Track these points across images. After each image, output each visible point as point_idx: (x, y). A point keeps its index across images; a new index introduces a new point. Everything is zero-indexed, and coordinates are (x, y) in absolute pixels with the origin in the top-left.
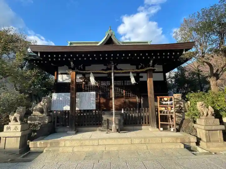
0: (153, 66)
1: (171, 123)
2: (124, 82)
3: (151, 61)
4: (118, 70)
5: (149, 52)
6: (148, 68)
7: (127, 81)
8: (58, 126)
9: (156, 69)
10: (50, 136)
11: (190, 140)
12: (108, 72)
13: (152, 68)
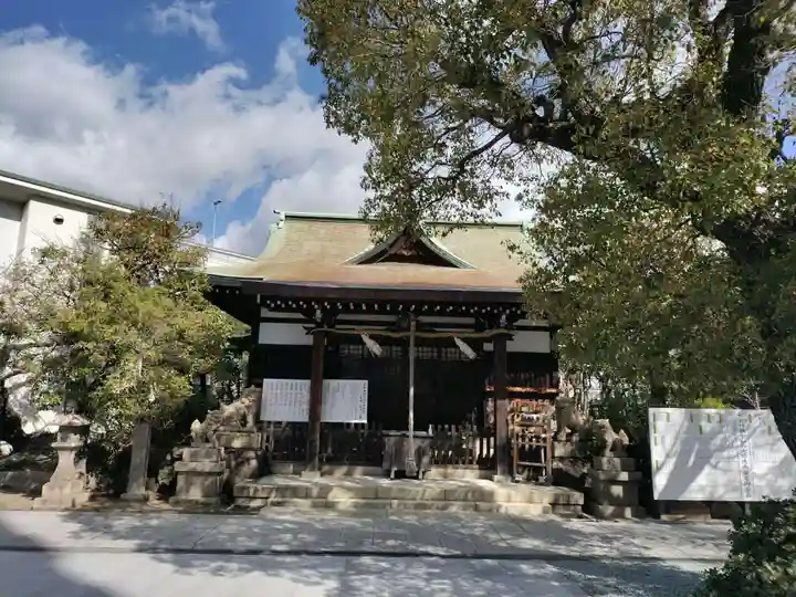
1: (543, 465)
2: (439, 353)
3: (504, 317)
5: (495, 305)
6: (495, 332)
7: (449, 350)
8: (276, 458)
11: (569, 500)
13: (505, 331)
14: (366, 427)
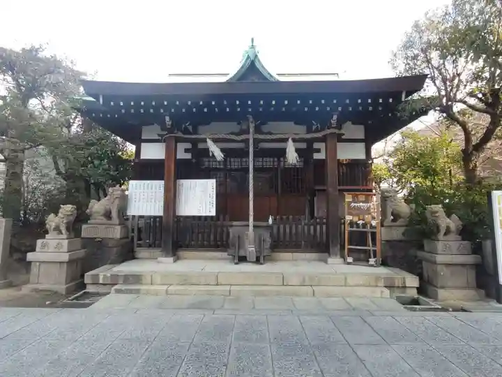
0: (339, 126)
1: (371, 248)
2: (279, 162)
4: (262, 133)
5: (328, 96)
6: (328, 131)
8: (140, 246)
9: (344, 135)
10: (124, 264)
11: (404, 283)
12: (243, 137)
13: (337, 131)
14: (215, 219)
